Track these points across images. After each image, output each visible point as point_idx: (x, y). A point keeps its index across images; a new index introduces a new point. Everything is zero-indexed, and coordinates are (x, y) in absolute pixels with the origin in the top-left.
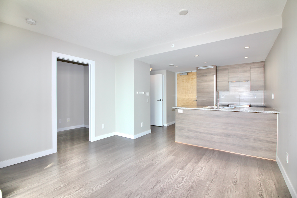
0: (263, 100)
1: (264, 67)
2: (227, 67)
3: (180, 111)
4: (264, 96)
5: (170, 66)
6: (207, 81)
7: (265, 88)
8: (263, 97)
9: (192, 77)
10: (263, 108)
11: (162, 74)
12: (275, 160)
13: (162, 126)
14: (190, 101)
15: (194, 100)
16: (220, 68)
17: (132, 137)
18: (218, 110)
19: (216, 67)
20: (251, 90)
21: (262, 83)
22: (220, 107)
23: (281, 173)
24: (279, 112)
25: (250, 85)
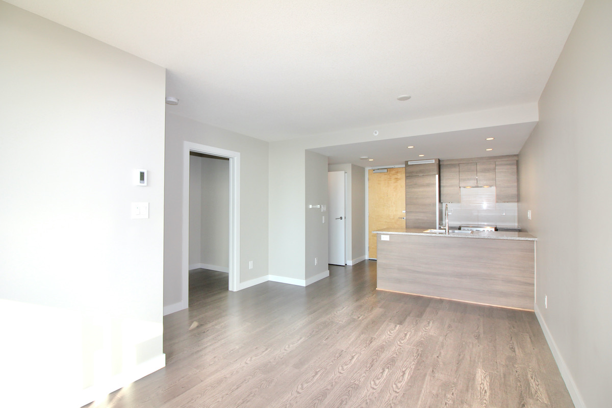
0: (516, 220)
1: (518, 164)
2: (457, 162)
3: (385, 238)
4: (519, 211)
5: (362, 159)
6: (423, 186)
7: (518, 198)
8: (516, 214)
9: (396, 176)
10: (517, 233)
11: (343, 172)
12: (533, 311)
13: (344, 265)
14: (393, 219)
15: (399, 218)
16: (445, 163)
17: (302, 283)
18: (447, 235)
19: (439, 161)
20: (497, 202)
21: (514, 191)
22: (450, 231)
23: (540, 326)
24: (536, 239)
25: (495, 194)
